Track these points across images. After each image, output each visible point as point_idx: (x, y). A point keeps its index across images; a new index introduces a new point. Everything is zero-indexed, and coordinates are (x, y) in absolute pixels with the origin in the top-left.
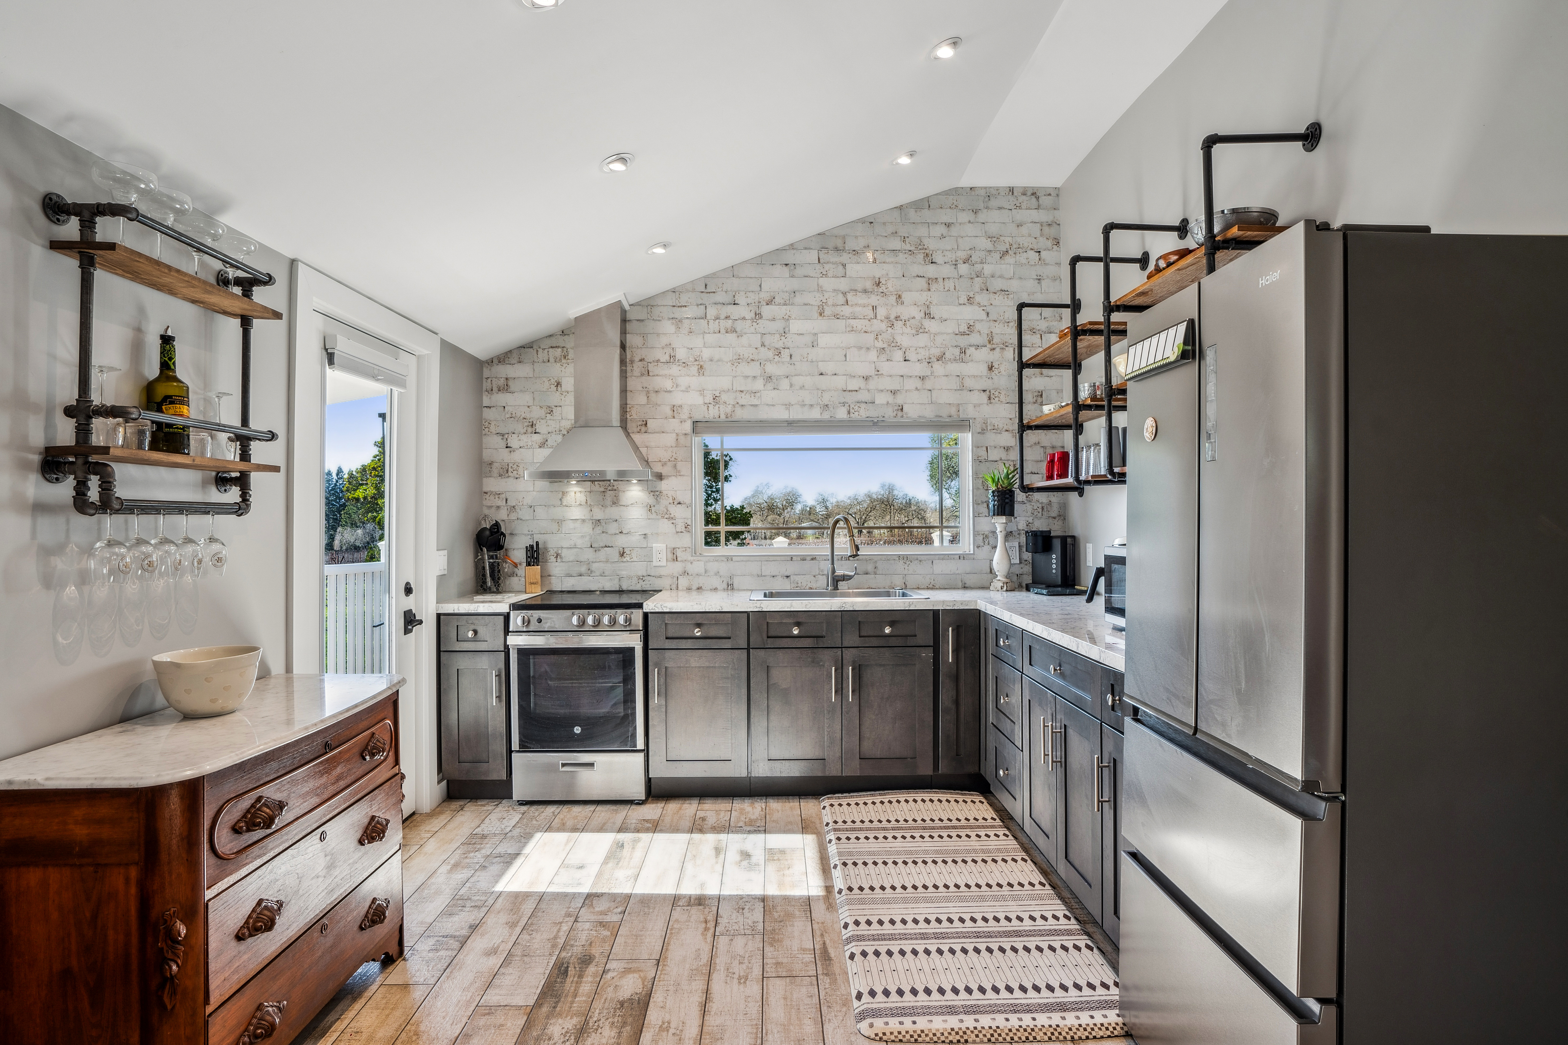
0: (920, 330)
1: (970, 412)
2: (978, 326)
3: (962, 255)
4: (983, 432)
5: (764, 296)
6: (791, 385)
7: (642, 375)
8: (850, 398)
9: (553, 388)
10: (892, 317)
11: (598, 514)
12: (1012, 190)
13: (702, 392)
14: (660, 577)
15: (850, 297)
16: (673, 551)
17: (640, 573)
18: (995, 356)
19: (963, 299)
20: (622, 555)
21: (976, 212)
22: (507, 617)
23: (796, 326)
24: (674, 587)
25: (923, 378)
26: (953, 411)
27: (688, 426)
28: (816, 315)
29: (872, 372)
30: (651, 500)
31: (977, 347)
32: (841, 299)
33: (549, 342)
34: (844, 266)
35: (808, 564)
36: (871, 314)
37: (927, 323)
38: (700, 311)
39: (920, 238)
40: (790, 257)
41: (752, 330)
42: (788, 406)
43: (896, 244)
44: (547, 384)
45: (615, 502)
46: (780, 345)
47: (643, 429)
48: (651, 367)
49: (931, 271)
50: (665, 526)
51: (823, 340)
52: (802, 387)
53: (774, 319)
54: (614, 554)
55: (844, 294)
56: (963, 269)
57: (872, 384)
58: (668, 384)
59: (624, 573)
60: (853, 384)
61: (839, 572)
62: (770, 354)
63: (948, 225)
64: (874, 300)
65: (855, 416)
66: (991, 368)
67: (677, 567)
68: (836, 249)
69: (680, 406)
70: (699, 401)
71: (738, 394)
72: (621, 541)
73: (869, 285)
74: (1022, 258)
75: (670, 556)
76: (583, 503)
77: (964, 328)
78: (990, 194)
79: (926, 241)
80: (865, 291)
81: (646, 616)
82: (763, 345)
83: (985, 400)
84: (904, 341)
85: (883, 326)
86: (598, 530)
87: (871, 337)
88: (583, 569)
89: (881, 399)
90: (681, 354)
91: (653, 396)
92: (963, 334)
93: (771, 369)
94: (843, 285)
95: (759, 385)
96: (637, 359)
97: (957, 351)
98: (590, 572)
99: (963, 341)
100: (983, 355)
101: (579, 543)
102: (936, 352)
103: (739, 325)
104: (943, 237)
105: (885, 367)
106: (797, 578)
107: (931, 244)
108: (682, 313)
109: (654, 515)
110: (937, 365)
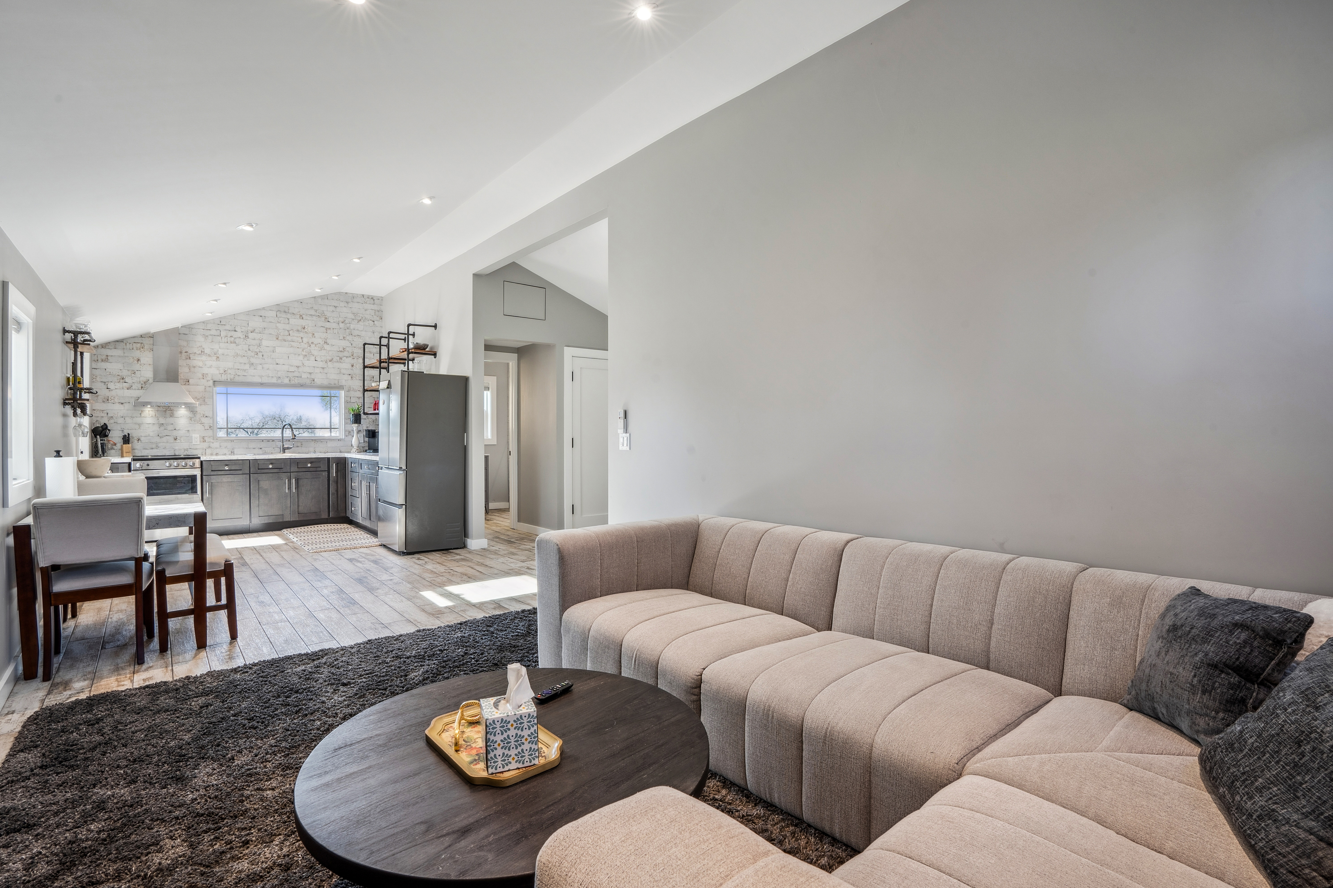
0: (322, 349)
1: (343, 383)
2: (347, 349)
3: (341, 319)
4: (349, 391)
5: (250, 329)
6: (263, 368)
7: (187, 359)
8: (290, 375)
9: (136, 362)
10: (310, 343)
11: (162, 421)
12: (363, 296)
13: (218, 368)
14: (196, 449)
15: (291, 332)
16: (203, 438)
17: (186, 448)
18: (354, 361)
19: (342, 338)
20: (176, 439)
21: (348, 303)
22: (130, 464)
23: (265, 343)
24: (204, 453)
25: (323, 368)
26: (336, 382)
27: (211, 383)
28: (275, 339)
29: (301, 365)
30: (191, 415)
31: (347, 357)
32: (287, 333)
34: (288, 319)
35: (271, 443)
36: (301, 341)
37: (326, 346)
38: (217, 333)
39: (323, 311)
40: (262, 313)
41: (244, 343)
42: (261, 377)
43: (313, 312)
44: (132, 360)
45: (172, 416)
46: (257, 350)
47: (187, 383)
48: (191, 356)
49: (328, 325)
50: (199, 427)
51: (278, 350)
52: (268, 369)
53: (254, 339)
54: (171, 439)
55: (288, 331)
56: (342, 325)
57: (300, 370)
58: (200, 364)
59: (177, 448)
60: (292, 369)
61: (285, 446)
62: (253, 354)
63: (336, 307)
64: (302, 335)
65: (292, 382)
66: (353, 366)
67: (205, 445)
68: (285, 312)
69: (207, 374)
70: (218, 372)
71: (237, 370)
72: (175, 433)
73: (300, 328)
74: (367, 323)
75: (202, 440)
76: (154, 416)
77: (341, 349)
78: (354, 296)
79: (326, 313)
80: (298, 331)
81: (202, 462)
82: (249, 350)
83: (350, 378)
84: (315, 352)
85: (306, 346)
86: (162, 428)
87: (301, 350)
88: (154, 446)
89: (304, 376)
90: (207, 351)
91: (192, 369)
92: (341, 351)
93: (253, 360)
94: (288, 327)
95: (247, 367)
96: (183, 351)
97: (338, 358)
98: (157, 447)
99: (341, 355)
100: (349, 360)
101: (151, 434)
102: (330, 358)
103: (237, 341)
104: (333, 311)
105: (306, 363)
106: (265, 449)
107: (328, 314)
108: (208, 333)
109: (193, 422)
110: (329, 363)
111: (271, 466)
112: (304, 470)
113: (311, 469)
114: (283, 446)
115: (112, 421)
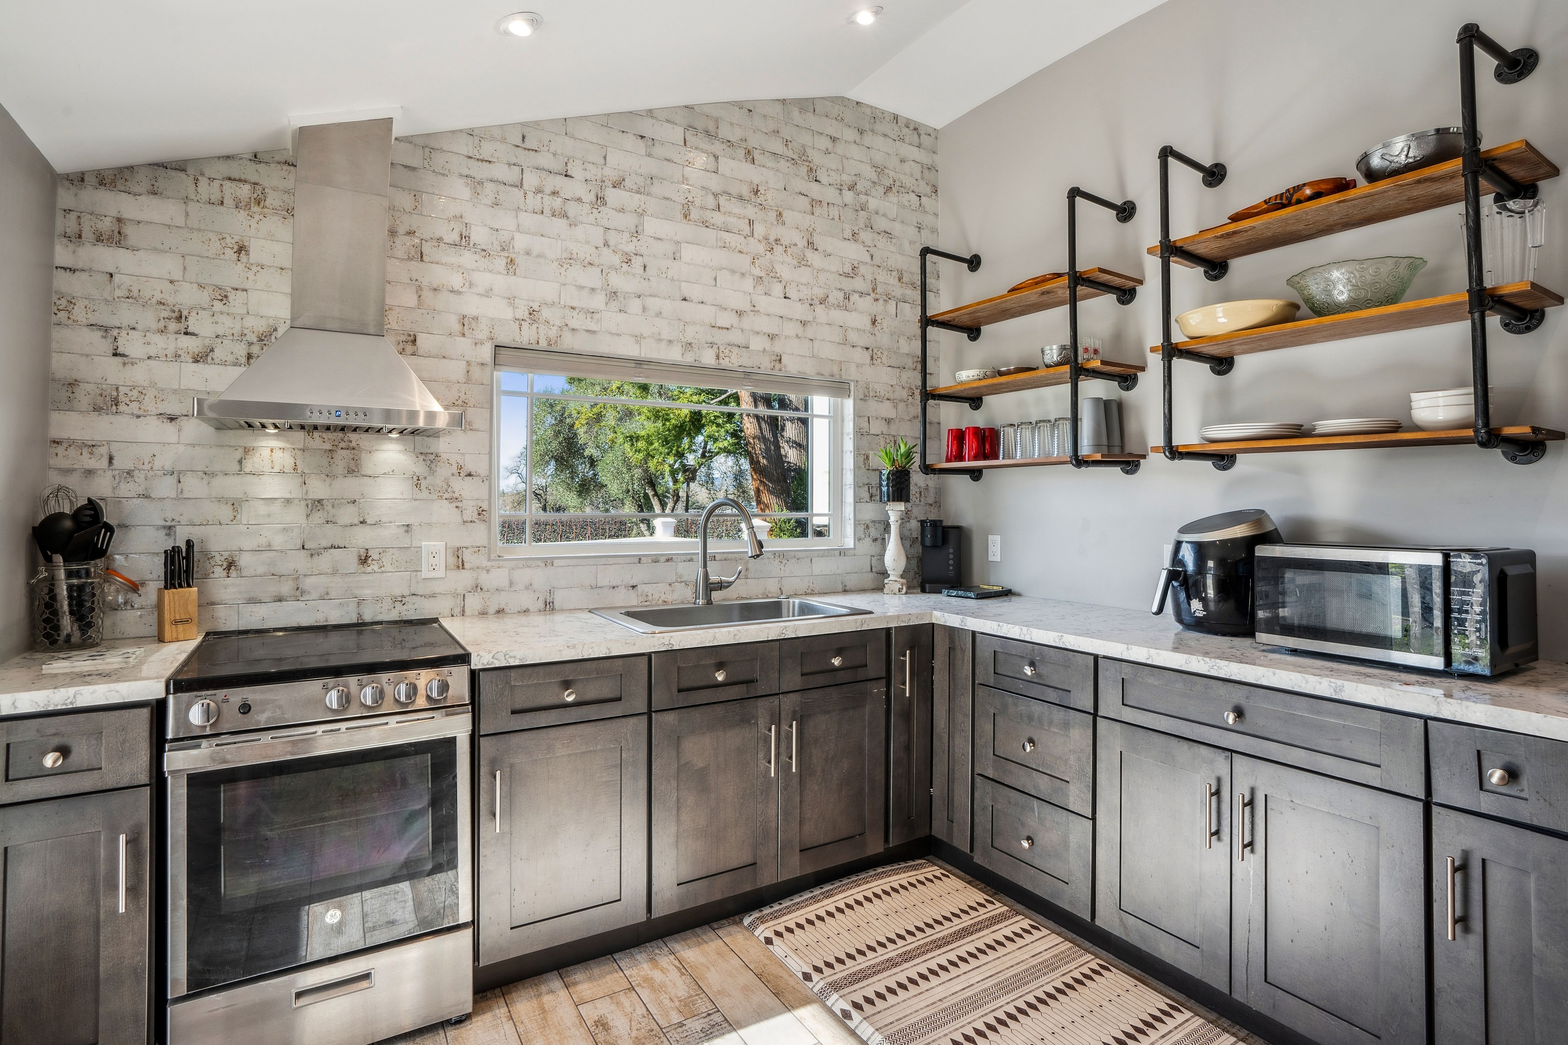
0: (802, 262)
1: (852, 373)
2: (862, 270)
3: (847, 179)
4: (864, 399)
5: (611, 174)
6: (644, 309)
7: (410, 259)
8: (721, 338)
9: (230, 254)
10: (772, 239)
11: (318, 489)
12: (896, 118)
13: (511, 300)
14: (433, 596)
15: (722, 200)
16: (457, 553)
17: (397, 592)
18: (879, 308)
19: (848, 234)
20: (364, 560)
21: (861, 132)
22: (159, 708)
23: (651, 226)
24: (457, 610)
25: (804, 323)
26: (835, 370)
27: (486, 352)
28: (680, 216)
29: (748, 307)
30: (420, 469)
31: (862, 294)
32: (711, 202)
33: (224, 169)
34: (716, 158)
35: (662, 567)
36: (747, 230)
37: (810, 254)
38: (512, 175)
39: (803, 146)
40: (648, 128)
41: (591, 218)
42: (638, 338)
43: (776, 146)
44: (215, 246)
45: (354, 470)
46: (630, 248)
47: (409, 348)
48: (426, 249)
49: (815, 190)
50: (444, 511)
51: (688, 253)
52: (659, 314)
53: (622, 210)
54: (348, 560)
55: (715, 195)
56: (848, 196)
57: (747, 322)
58: (456, 281)
59: (367, 592)
60: (725, 319)
61: (713, 578)
62: (616, 260)
63: (834, 140)
64: (750, 211)
65: (725, 363)
66: (874, 322)
67: (464, 579)
68: (707, 133)
69: (475, 319)
70: (508, 314)
71: (567, 311)
72: (363, 538)
73: (745, 191)
74: (905, 198)
75: (452, 560)
76: (289, 467)
77: (848, 269)
78: (876, 116)
79: (810, 152)
80: (741, 198)
81: (474, 675)
82: (606, 244)
83: (868, 360)
84: (785, 272)
85: (761, 248)
86: (318, 517)
87: (748, 259)
88: (286, 588)
89: (757, 344)
90: (479, 235)
91: (427, 294)
92: (847, 275)
93: (617, 281)
94: (714, 183)
95: (598, 301)
96: (402, 230)
97: (841, 295)
98: (299, 593)
99: (848, 285)
100: (865, 304)
101: (278, 541)
102: (819, 292)
103: (573, 209)
104: (827, 152)
105: (763, 303)
106: (647, 589)
107: (817, 158)
108: (481, 171)
109: (425, 494)
110: (820, 309)
111: (720, 677)
112: (821, 680)
113: (842, 677)
114: (706, 576)
115: (127, 489)
